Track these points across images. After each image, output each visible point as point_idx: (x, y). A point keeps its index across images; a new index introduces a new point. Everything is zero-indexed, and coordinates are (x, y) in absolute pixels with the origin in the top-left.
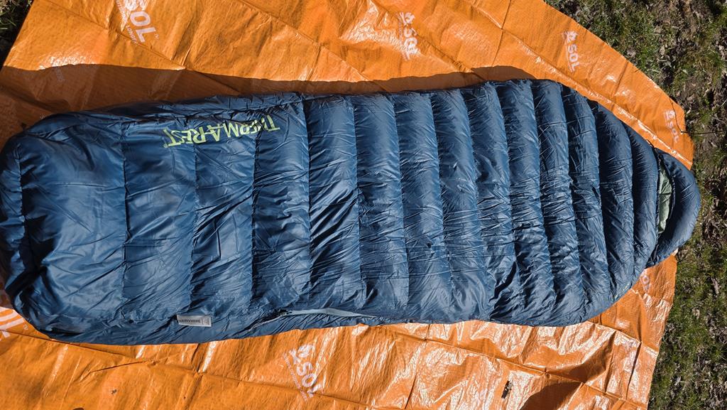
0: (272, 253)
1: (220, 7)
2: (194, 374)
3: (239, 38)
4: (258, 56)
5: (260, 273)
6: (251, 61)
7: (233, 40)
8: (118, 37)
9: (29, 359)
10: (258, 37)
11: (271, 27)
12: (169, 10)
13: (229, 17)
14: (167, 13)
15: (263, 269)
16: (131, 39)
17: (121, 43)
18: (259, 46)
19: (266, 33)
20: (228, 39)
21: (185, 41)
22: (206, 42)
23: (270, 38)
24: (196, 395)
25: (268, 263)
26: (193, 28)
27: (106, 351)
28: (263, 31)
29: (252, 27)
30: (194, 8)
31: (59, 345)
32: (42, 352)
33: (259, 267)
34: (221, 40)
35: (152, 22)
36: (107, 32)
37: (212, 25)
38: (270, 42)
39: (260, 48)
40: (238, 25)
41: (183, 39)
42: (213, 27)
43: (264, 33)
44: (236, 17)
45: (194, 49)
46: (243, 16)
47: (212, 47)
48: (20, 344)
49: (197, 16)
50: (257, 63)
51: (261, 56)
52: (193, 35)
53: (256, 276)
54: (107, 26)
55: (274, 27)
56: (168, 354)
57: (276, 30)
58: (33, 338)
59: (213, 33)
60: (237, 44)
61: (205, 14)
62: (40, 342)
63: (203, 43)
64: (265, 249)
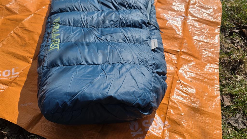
0: (120, 19)
1: (8, 45)
2: (181, 54)
3: (25, 39)
4: (34, 32)
5: (130, 24)
6: (36, 34)
7: (25, 41)
8: (14, 83)
9: (179, 111)
10: (25, 32)
11: (22, 27)
12: (5, 63)
13: (13, 42)
14: (7, 64)
15: (128, 23)
16: (16, 78)
17: (18, 82)
18: (30, 32)
19: (24, 29)
20: (24, 42)
21: (22, 58)
22: (24, 51)
23: (27, 28)
24: (190, 54)
25: (125, 21)
26: (16, 55)
27: (172, 84)
28: (23, 30)
29: (20, 34)
30: (7, 54)
31: (170, 100)
32: (174, 107)
33: (127, 24)
34: (24, 45)
35: (10, 69)
36: (10, 87)
37: (16, 48)
38: (28, 28)
39: (31, 31)
40: (19, 39)
41: (21, 59)
42: (17, 48)
43: (24, 30)
44: (15, 39)
45: (26, 55)
46: (14, 37)
47: (27, 48)
48: (171, 116)
49: (11, 53)
50: (37, 33)
51: (34, 31)
52: (19, 55)
53: (132, 26)
54: (8, 87)
55: (21, 26)
56: (172, 62)
57: (23, 26)
58: (168, 111)
59: (20, 48)
60: (27, 39)
61: (10, 50)
62: (169, 108)
63: (24, 52)
64: (118, 22)
